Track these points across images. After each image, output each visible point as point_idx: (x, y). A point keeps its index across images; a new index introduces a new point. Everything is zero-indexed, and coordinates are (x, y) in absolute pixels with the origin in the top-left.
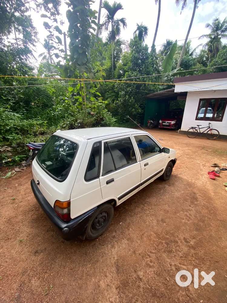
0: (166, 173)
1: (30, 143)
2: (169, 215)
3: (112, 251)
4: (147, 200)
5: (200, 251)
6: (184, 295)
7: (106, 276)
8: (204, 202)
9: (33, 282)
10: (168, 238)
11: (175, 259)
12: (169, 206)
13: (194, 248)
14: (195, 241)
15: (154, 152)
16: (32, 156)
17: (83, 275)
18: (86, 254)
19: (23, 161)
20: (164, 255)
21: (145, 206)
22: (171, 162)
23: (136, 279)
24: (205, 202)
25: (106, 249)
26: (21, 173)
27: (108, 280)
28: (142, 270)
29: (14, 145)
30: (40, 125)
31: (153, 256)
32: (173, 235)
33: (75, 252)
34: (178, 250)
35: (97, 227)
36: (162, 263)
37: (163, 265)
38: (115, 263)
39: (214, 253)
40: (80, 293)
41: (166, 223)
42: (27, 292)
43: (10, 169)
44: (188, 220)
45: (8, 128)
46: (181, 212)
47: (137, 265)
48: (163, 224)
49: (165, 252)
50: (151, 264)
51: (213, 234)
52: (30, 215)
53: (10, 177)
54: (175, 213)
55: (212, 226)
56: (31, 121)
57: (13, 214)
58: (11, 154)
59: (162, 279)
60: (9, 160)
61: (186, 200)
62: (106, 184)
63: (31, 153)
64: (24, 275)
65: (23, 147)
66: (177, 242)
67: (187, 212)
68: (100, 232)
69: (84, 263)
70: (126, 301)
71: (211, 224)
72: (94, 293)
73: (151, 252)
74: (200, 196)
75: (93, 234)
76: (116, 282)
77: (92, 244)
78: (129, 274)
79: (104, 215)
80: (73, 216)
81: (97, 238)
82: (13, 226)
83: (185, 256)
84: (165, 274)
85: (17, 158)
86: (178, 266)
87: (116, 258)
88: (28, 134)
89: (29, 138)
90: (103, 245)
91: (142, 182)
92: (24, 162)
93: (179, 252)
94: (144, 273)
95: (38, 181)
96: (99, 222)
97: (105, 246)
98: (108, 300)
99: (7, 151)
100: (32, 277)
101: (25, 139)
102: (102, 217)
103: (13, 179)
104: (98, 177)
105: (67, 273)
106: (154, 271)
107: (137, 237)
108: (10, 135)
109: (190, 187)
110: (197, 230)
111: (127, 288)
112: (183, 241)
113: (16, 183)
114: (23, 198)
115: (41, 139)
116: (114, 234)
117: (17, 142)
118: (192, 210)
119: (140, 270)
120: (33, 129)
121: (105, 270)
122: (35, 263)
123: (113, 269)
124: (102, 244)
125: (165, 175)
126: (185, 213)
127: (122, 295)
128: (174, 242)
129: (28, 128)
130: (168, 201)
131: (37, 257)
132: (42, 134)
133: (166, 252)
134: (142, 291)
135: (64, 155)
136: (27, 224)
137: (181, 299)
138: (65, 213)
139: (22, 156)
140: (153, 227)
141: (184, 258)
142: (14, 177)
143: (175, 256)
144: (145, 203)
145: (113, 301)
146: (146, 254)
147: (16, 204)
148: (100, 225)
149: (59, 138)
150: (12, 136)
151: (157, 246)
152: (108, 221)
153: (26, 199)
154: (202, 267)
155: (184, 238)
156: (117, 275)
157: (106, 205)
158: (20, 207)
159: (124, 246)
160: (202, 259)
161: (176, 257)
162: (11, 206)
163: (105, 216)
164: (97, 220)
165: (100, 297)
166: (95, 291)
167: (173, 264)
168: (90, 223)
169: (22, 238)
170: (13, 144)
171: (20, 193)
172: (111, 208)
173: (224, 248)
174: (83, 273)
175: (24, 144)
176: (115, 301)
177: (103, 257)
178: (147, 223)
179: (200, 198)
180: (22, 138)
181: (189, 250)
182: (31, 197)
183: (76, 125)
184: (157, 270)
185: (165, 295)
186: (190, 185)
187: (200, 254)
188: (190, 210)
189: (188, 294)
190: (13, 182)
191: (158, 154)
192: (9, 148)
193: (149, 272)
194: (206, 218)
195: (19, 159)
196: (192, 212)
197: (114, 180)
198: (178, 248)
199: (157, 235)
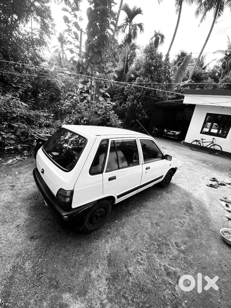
0: (166, 181)
1: (35, 133)
2: (163, 219)
3: (105, 245)
4: (144, 204)
5: (190, 256)
6: (170, 294)
7: (98, 267)
9: (27, 264)
10: (160, 241)
12: (164, 211)
13: (183, 252)
14: (186, 246)
15: (157, 158)
16: (36, 146)
18: (80, 245)
19: (26, 150)
20: (155, 255)
21: (141, 208)
22: (171, 170)
23: (126, 273)
24: (199, 212)
25: (100, 243)
26: (22, 162)
27: (99, 271)
28: (133, 266)
29: (18, 133)
30: (46, 117)
31: (144, 255)
32: (165, 238)
33: (70, 242)
34: (169, 253)
35: (93, 220)
36: (152, 262)
37: (153, 264)
38: (107, 257)
39: (203, 260)
40: (71, 280)
41: (160, 227)
42: (20, 273)
43: (11, 156)
44: (182, 227)
45: (15, 115)
46: (176, 219)
47: (128, 261)
48: (157, 227)
49: (156, 252)
50: (142, 262)
51: (203, 242)
52: (28, 203)
53: (10, 165)
54: (170, 218)
55: (203, 235)
56: (37, 112)
57: (12, 200)
58: (13, 142)
59: (151, 277)
60: (11, 147)
61: (181, 208)
62: (108, 181)
63: (35, 144)
64: (18, 257)
65: (27, 137)
66: (168, 245)
67: (181, 219)
68: (96, 227)
69: (78, 253)
70: (115, 292)
71: (203, 233)
72: (84, 281)
73: (142, 251)
74: (195, 206)
75: (90, 227)
76: (106, 274)
77: (87, 237)
78: (120, 268)
79: (101, 210)
80: (74, 206)
81: (92, 231)
82: (11, 210)
83: (174, 258)
84: (154, 272)
85: (20, 146)
86: (167, 267)
87: (108, 252)
88: (33, 124)
89: (33, 128)
90: (98, 239)
91: (141, 184)
92: (26, 152)
94: (134, 269)
96: (96, 216)
98: (98, 289)
99: (11, 138)
100: (27, 260)
101: (30, 129)
102: (99, 212)
103: (14, 167)
104: (101, 172)
105: (60, 260)
106: (144, 269)
107: (131, 235)
108: (16, 123)
109: (187, 197)
110: (189, 236)
111: (116, 280)
112: (174, 245)
113: (17, 171)
114: (22, 186)
115: (45, 131)
116: (109, 230)
117: (22, 131)
118: (186, 218)
119: (131, 266)
120: (39, 120)
121: (97, 261)
122: (30, 248)
123: (105, 262)
124: (96, 238)
125: (164, 181)
126: (179, 220)
127: (111, 286)
128: (165, 245)
129: (34, 118)
130: (164, 207)
131: (32, 242)
132: (48, 126)
133: (157, 253)
134: (131, 285)
136: (25, 210)
137: (166, 296)
138: (67, 201)
139: (25, 145)
140: (146, 229)
141: (173, 261)
142: (15, 165)
143: (165, 257)
144: (142, 206)
145: (102, 291)
146: (138, 253)
147: (15, 191)
148: (97, 219)
150: (17, 125)
151: (149, 246)
152: (105, 217)
153: (26, 187)
154: (189, 271)
155: (176, 243)
156: (108, 267)
157: (106, 201)
158: (19, 194)
159: (117, 242)
160: (191, 263)
161: (166, 259)
162: (10, 192)
163: (102, 212)
164: (95, 214)
165: (90, 286)
167: (163, 264)
168: (89, 216)
169: (19, 223)
171: (19, 180)
172: (109, 205)
173: (213, 256)
174: (76, 262)
175: (28, 133)
176: (104, 291)
177: (96, 250)
178: (142, 224)
179: (195, 208)
180: (27, 128)
181: (179, 254)
182: (32, 187)
183: (82, 122)
184: (147, 268)
185: (152, 291)
186: (187, 194)
187: (189, 259)
188: (184, 218)
189: (174, 293)
190: (13, 169)
191: (161, 160)
192: (13, 136)
193: (139, 269)
194: (199, 227)
195: (21, 148)
196: (186, 220)
197: (116, 178)
198: (168, 250)
199: (150, 236)
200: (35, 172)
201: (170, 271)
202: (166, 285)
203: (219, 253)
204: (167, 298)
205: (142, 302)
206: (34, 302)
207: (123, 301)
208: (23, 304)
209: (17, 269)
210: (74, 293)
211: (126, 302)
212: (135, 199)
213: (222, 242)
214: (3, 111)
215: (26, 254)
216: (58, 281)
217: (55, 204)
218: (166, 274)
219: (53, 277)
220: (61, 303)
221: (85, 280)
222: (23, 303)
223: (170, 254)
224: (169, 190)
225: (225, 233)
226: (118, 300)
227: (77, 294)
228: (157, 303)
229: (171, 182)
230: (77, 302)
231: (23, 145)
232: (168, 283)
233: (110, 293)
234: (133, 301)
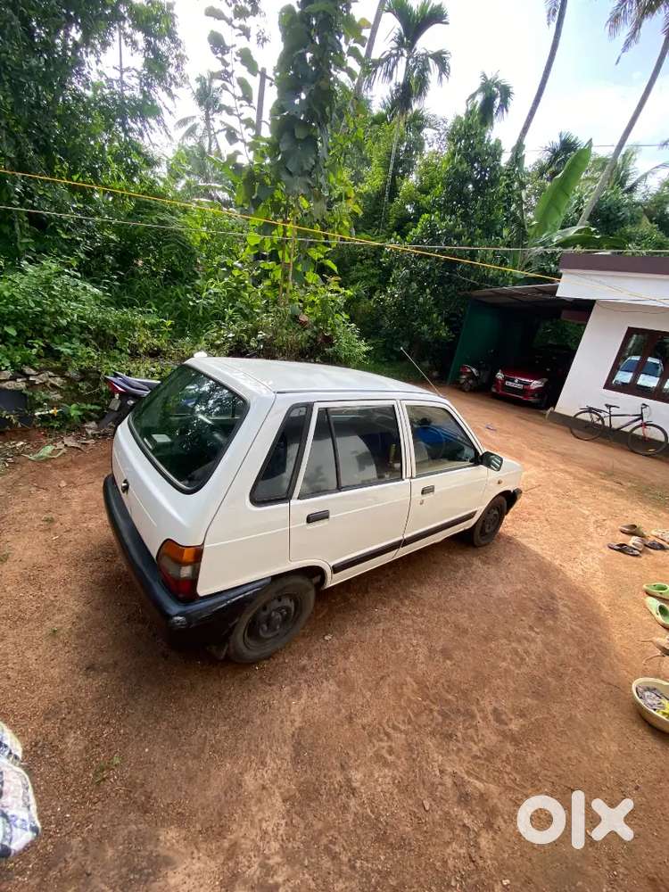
0: (483, 529)
1: (116, 375)
2: (466, 640)
3: (289, 703)
4: (413, 590)
5: (532, 753)
6: (462, 855)
7: (263, 763)
8: (573, 627)
9: (70, 740)
10: (448, 702)
11: (457, 759)
12: (471, 617)
13: (515, 740)
14: (523, 723)
15: (460, 460)
16: (118, 410)
17: (204, 748)
18: (220, 699)
19: (91, 421)
20: (430, 743)
21: (403, 604)
22: (502, 498)
23: (341, 787)
24: (576, 625)
25: (276, 697)
26: (78, 454)
27: (266, 776)
28: (362, 769)
29: (71, 373)
30: (151, 328)
31: (400, 739)
32: (465, 693)
33: (193, 686)
34: (472, 738)
35: (261, 632)
36: (420, 762)
37: (421, 768)
38: (293, 736)
39: (571, 767)
40: (186, 792)
41: (453, 662)
42: (50, 764)
43: (50, 437)
44: (518, 666)
45: (64, 322)
46: (503, 641)
47: (351, 753)
48: (444, 661)
49: (433, 734)
50: (390, 758)
51: (578, 714)
52: (87, 570)
53: (47, 460)
54: (486, 638)
55: (581, 694)
56: (128, 314)
57: (43, 560)
58: (58, 397)
59: (411, 802)
60: (51, 411)
61: (523, 610)
62: (305, 523)
63: (115, 404)
64: (48, 719)
65: (96, 382)
66: (473, 717)
67: (520, 642)
68: (269, 649)
69: (211, 719)
70: (304, 837)
71: (581, 687)
72: (223, 799)
73: (395, 728)
74: (565, 605)
75: (248, 648)
76: (285, 784)
77: (240, 676)
78: (325, 772)
79: (285, 604)
80: (202, 590)
81: (256, 662)
82: (40, 589)
83: (485, 755)
84: (422, 790)
85: (75, 409)
86: (463, 778)
87: (297, 724)
88: (115, 348)
89: (115, 359)
90: (270, 685)
91: (406, 536)
92: (93, 424)
93: (472, 744)
94: (365, 776)
95: (125, 481)
96: (269, 620)
97: (274, 687)
98: (257, 825)
99: (52, 385)
100: (71, 728)
101: (105, 361)
102: (278, 610)
103: (55, 467)
104: (286, 498)
105: (161, 735)
106: (394, 778)
107: (367, 680)
108: (66, 344)
109: (543, 577)
110: (536, 695)
111: (312, 804)
112: (491, 717)
113: (63, 479)
114: (75, 523)
115: (147, 369)
116: (304, 661)
117: (82, 366)
118: (533, 640)
119: (357, 768)
120: (130, 337)
121: (263, 747)
122: (83, 695)
123: (286, 749)
124: (267, 681)
125: (478, 530)
126: (514, 645)
127: (297, 820)
128: (464, 715)
129: (116, 331)
130: (472, 605)
131: (91, 680)
132: (155, 354)
133: (438, 736)
134: (351, 820)
135: (206, 423)
136: (78, 589)
137: (451, 862)
138: (185, 575)
139: (89, 407)
140: (414, 665)
141: (482, 762)
142: (59, 462)
143: (459, 750)
144: (407, 597)
145: (270, 829)
146: (382, 731)
147: (55, 535)
148: (271, 627)
149: (199, 376)
150: (70, 348)
151: (416, 715)
152: (295, 622)
153: (85, 525)
155: (495, 710)
156: (293, 765)
157: (299, 580)
158: (66, 545)
159: (325, 696)
160: (534, 774)
161: (461, 754)
162: (42, 536)
163: (288, 609)
164: (264, 614)
165: (236, 813)
166: (228, 795)
167: (450, 770)
168: (246, 618)
169: (59, 625)
170: (70, 369)
171: (69, 506)
172: (308, 590)
173: (601, 758)
174: (205, 742)
175: (100, 373)
176: (273, 831)
177: (263, 713)
178: (401, 651)
179: (565, 614)
180: (96, 357)
181: (502, 744)
182: (99, 523)
183: (251, 344)
184: (401, 775)
185: (410, 844)
186: (545, 571)
187: (529, 760)
188: (528, 640)
189: (473, 855)
190: (55, 473)
191: (469, 466)
192: (58, 379)
193: (379, 777)
194: (571, 669)
195: (79, 413)
196: (533, 646)
197: (331, 516)
198: (471, 731)
199: (422, 685)
200: (110, 487)
201: (469, 789)
202: (452, 830)
203: (621, 751)
204: (452, 868)
205: (379, 872)
206: (80, 845)
207: (326, 863)
208: (50, 848)
209: (42, 751)
210: (193, 830)
211: (332, 868)
212: (388, 576)
213: (634, 718)
214: (32, 308)
215: (69, 713)
216: (151, 793)
217: (155, 580)
218: (455, 799)
219: (138, 781)
220: (154, 854)
221: (226, 795)
222: (52, 843)
223: (475, 744)
224: (493, 552)
225: (647, 693)
226: (313, 860)
227: (200, 831)
228: (422, 879)
229: (501, 530)
230: (196, 855)
231: (84, 406)
232: (461, 823)
233: (290, 837)
234: (353, 867)
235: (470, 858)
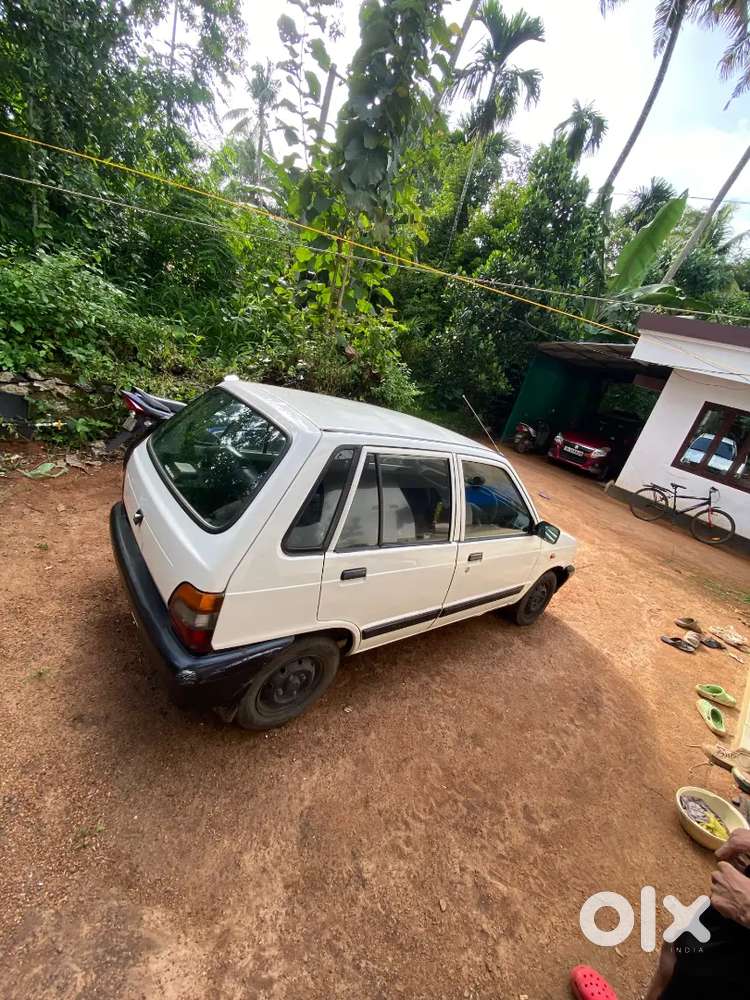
0: (529, 603)
1: (134, 391)
2: (499, 726)
3: (300, 778)
4: (446, 667)
5: (563, 858)
6: (478, 963)
7: (266, 844)
8: (617, 723)
9: (49, 800)
10: (474, 793)
11: (480, 857)
12: (507, 702)
13: (545, 842)
14: (556, 823)
15: (511, 527)
16: (134, 431)
17: (200, 820)
18: (222, 767)
19: (99, 439)
20: (452, 837)
21: (433, 680)
22: (552, 574)
23: (351, 877)
24: (620, 722)
25: (286, 770)
26: (81, 475)
27: (267, 856)
28: (375, 858)
29: (82, 383)
30: (177, 342)
31: (419, 829)
32: (494, 786)
33: (192, 750)
34: (498, 835)
35: (275, 696)
36: (439, 857)
37: (440, 863)
38: (301, 815)
39: (603, 877)
40: (176, 868)
41: (484, 749)
42: (24, 824)
43: (51, 452)
44: (554, 761)
45: (80, 324)
46: (540, 732)
47: (365, 841)
48: (474, 748)
49: (456, 826)
50: (407, 850)
51: (615, 819)
52: (82, 609)
53: (45, 479)
54: (521, 727)
55: (619, 798)
56: (153, 323)
57: (32, 592)
58: (65, 408)
59: (426, 900)
60: (55, 424)
61: (563, 699)
62: (339, 580)
63: (130, 424)
64: (27, 773)
65: (109, 396)
66: (501, 812)
67: (558, 734)
68: (282, 716)
69: (211, 789)
70: (305, 929)
71: (621, 790)
72: (218, 879)
73: (414, 816)
74: (609, 699)
75: (261, 714)
76: (290, 869)
77: (246, 743)
78: (335, 858)
79: (306, 668)
80: (217, 644)
81: (266, 729)
82: (26, 624)
83: (511, 856)
84: (439, 888)
85: (82, 424)
86: (484, 879)
87: (306, 803)
88: (134, 360)
89: (133, 373)
90: (280, 757)
91: (445, 606)
92: (100, 444)
93: (498, 842)
94: (378, 866)
95: (139, 512)
96: (285, 685)
97: (283, 759)
98: (254, 911)
99: (59, 394)
100: (51, 785)
101: (122, 374)
102: (297, 674)
103: (54, 488)
104: (322, 549)
105: (154, 801)
106: (409, 872)
107: (388, 762)
108: (79, 349)
109: (588, 667)
110: (571, 794)
111: (317, 894)
112: (520, 814)
113: (62, 502)
114: (72, 553)
115: (169, 387)
116: (320, 733)
117: (95, 376)
118: (573, 734)
119: (369, 858)
120: (153, 349)
121: (267, 825)
122: (68, 749)
123: (292, 830)
124: (277, 752)
125: (522, 607)
126: (551, 737)
127: (298, 910)
128: (491, 809)
129: (137, 340)
130: (509, 689)
131: (77, 732)
132: (179, 372)
133: (461, 830)
134: (358, 915)
135: (235, 456)
136: (71, 629)
137: (465, 970)
138: (200, 625)
139: (99, 423)
140: (440, 749)
141: (507, 863)
142: (59, 482)
144: (438, 673)
145: (268, 917)
146: (399, 819)
147: (49, 564)
148: (287, 692)
149: (232, 399)
150: (84, 354)
151: (440, 805)
152: (313, 690)
153: (83, 557)
154: (552, 904)
155: (526, 807)
156: (299, 849)
157: (322, 642)
158: (59, 577)
159: (340, 775)
160: (563, 881)
161: (485, 852)
162: (33, 564)
163: (308, 674)
164: (282, 677)
165: (231, 896)
166: (224, 876)
167: (471, 868)
168: (262, 679)
169: (45, 668)
170: (81, 379)
171: (66, 533)
172: (331, 653)
173: (635, 870)
174: (202, 815)
175: (115, 387)
176: (272, 920)
177: (270, 787)
178: (428, 731)
179: (608, 708)
180: (112, 367)
181: (531, 845)
182: (100, 557)
183: (289, 373)
184: (419, 869)
185: (422, 946)
186: (591, 659)
187: (559, 864)
188: (567, 733)
189: (490, 965)
190: (53, 495)
191: (522, 535)
192: (67, 388)
193: (394, 869)
194: (611, 769)
195: (87, 429)
196: (572, 741)
197: (367, 575)
198: (497, 828)
199: (449, 774)
200: (118, 516)
201: (491, 892)
202: (469, 934)
203: (658, 865)
204: (466, 977)
205: (386, 975)
206: (52, 919)
207: (328, 960)
208: (17, 919)
209: (17, 808)
210: (181, 911)
211: (334, 966)
212: (419, 647)
213: (675, 830)
214: (45, 304)
215: (50, 768)
216: (137, 866)
217: (163, 627)
218: (475, 901)
219: (123, 852)
220: (136, 936)
221: (221, 876)
222: (20, 914)
223: (502, 841)
224: (535, 633)
225: (691, 804)
226: (313, 956)
227: (189, 913)
228: (432, 987)
229: (547, 609)
230: (182, 940)
231: (93, 422)
232: (479, 928)
233: (289, 929)
234: (358, 968)
235: (487, 966)
